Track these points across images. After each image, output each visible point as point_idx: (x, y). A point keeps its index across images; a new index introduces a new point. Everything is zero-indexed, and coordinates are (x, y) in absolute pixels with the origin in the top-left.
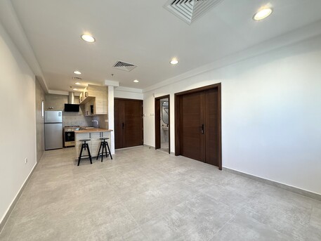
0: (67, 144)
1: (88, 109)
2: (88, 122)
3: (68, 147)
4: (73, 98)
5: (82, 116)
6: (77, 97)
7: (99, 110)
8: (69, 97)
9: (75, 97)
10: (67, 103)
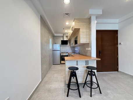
0: (62, 62)
1: (73, 42)
2: (72, 50)
3: (63, 64)
4: (65, 37)
5: (69, 47)
6: (67, 37)
7: (82, 40)
8: (63, 37)
9: (66, 36)
10: (62, 40)
